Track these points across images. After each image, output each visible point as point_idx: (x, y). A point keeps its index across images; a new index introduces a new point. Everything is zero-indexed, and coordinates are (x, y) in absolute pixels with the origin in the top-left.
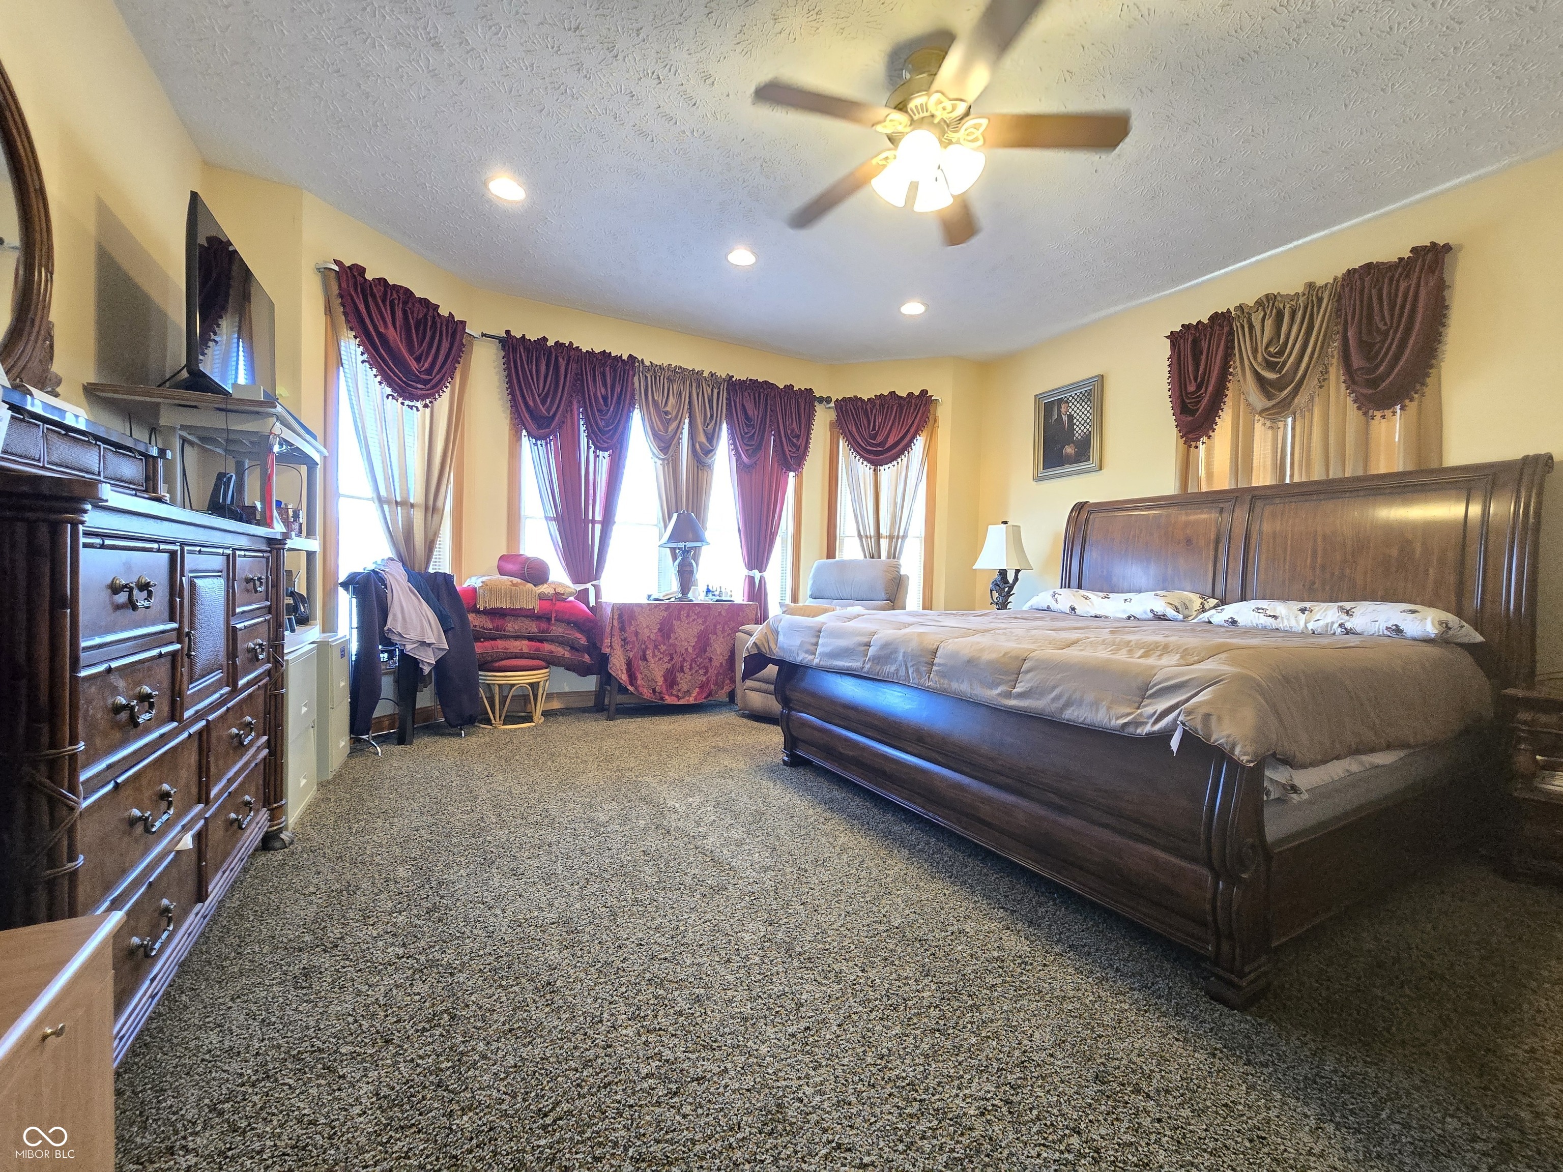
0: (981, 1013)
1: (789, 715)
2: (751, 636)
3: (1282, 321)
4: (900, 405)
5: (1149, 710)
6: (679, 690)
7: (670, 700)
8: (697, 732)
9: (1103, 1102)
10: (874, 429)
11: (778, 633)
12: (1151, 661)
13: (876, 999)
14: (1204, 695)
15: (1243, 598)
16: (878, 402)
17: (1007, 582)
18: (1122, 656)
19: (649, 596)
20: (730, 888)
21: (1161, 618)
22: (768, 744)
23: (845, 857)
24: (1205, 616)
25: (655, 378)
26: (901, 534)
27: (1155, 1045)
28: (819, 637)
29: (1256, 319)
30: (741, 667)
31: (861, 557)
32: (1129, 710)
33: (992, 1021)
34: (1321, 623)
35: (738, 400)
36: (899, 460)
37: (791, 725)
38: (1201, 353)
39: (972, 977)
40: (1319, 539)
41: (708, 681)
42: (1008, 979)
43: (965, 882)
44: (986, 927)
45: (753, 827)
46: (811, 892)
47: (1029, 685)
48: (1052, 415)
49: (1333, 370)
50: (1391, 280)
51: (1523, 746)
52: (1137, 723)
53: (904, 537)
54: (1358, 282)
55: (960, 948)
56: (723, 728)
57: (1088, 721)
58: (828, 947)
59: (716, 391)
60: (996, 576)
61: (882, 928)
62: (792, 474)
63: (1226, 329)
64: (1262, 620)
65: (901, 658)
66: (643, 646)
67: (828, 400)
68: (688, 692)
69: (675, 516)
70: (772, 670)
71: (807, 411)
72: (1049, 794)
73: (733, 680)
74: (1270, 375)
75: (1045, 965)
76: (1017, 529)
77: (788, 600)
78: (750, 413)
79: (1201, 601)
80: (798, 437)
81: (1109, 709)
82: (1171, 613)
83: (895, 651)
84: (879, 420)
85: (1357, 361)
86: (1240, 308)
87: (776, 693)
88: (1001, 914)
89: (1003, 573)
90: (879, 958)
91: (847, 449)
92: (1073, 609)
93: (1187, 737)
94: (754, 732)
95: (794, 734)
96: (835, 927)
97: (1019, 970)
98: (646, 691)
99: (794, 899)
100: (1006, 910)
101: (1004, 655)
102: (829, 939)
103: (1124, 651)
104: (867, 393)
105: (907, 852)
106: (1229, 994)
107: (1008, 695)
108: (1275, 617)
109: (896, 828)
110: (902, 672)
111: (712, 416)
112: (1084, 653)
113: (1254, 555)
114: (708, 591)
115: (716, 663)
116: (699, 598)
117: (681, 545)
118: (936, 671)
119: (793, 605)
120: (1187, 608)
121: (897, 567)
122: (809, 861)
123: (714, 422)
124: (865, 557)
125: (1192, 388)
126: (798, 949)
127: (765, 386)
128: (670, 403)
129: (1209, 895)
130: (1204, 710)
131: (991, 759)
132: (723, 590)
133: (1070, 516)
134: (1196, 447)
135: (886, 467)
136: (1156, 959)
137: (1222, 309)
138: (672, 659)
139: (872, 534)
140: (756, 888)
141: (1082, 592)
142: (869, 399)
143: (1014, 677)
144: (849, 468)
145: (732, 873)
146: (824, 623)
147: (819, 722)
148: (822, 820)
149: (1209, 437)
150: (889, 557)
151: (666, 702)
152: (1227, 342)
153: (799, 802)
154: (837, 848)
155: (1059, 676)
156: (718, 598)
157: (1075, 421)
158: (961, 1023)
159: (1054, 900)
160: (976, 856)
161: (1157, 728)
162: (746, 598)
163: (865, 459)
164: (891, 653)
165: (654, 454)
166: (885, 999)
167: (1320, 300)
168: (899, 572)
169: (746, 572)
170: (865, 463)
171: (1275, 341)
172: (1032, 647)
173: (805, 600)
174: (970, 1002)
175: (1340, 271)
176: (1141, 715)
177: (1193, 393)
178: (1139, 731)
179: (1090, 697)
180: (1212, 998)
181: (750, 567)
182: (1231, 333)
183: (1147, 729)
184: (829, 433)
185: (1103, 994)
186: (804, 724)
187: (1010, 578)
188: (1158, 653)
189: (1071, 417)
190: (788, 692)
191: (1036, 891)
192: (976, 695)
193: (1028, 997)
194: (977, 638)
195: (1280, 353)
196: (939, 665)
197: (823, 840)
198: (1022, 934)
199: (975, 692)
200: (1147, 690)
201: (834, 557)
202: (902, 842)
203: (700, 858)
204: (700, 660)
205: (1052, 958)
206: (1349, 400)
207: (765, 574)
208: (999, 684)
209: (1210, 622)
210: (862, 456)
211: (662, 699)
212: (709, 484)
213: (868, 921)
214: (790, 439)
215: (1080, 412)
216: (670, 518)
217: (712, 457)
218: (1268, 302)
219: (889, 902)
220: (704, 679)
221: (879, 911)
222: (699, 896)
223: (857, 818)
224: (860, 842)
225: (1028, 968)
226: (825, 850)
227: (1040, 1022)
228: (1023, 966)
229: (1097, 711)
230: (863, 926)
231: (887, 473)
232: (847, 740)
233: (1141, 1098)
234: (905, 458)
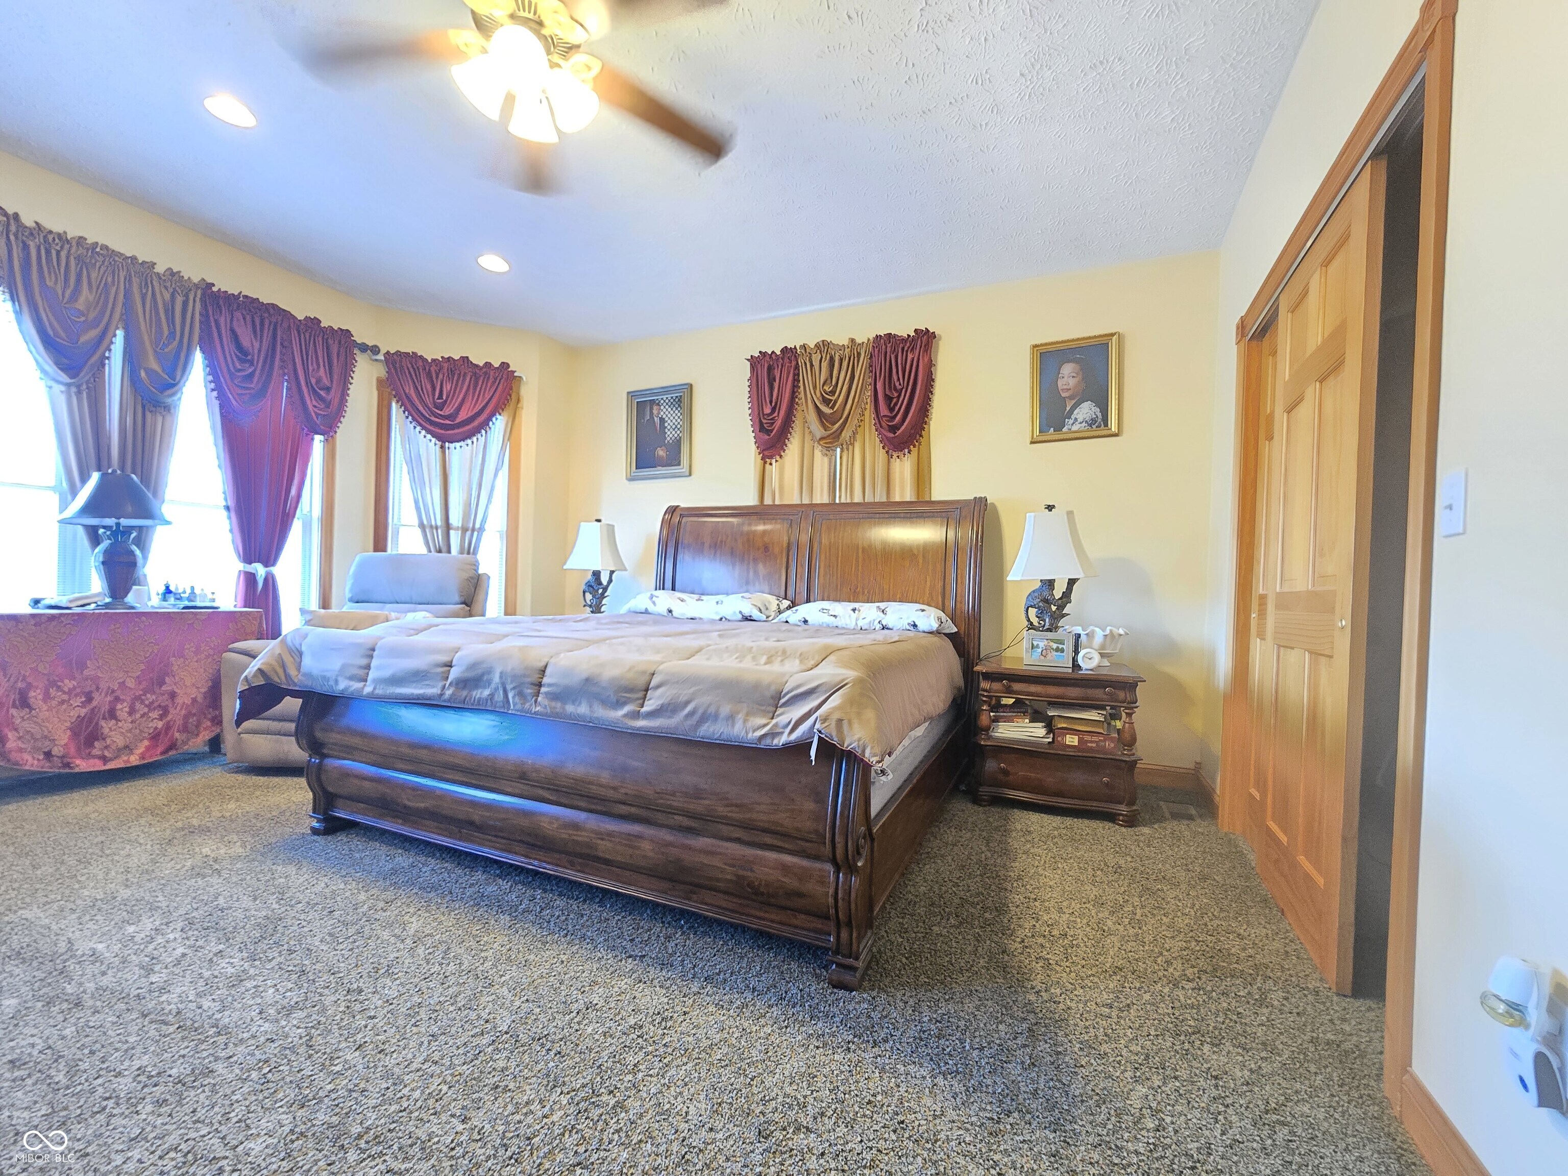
0: (626, 1112)
1: (320, 767)
2: (254, 657)
3: (833, 365)
4: (475, 374)
5: (783, 719)
6: (106, 747)
7: (83, 765)
8: (146, 809)
9: (771, 1163)
10: (440, 397)
11: (301, 654)
12: (776, 667)
13: (488, 1158)
14: (833, 700)
15: (808, 601)
16: (446, 365)
17: (601, 584)
18: (748, 664)
19: (36, 602)
20: (220, 1067)
21: (748, 619)
22: (284, 807)
23: (421, 951)
24: (783, 616)
25: (48, 252)
26: (477, 526)
27: (801, 1063)
28: (371, 657)
29: (816, 358)
30: (232, 706)
31: (424, 550)
32: (763, 721)
33: (641, 1116)
34: (866, 621)
35: (222, 321)
36: (475, 439)
37: (323, 777)
38: (775, 380)
39: (610, 1064)
40: (860, 551)
41: (168, 727)
42: (650, 1049)
43: (583, 937)
44: (616, 989)
45: (263, 946)
46: (371, 1023)
47: (660, 702)
48: (644, 415)
49: (867, 413)
50: (903, 349)
51: (984, 708)
52: (773, 734)
53: (481, 530)
54: (884, 347)
55: (589, 1030)
56: (200, 795)
57: (724, 737)
58: (405, 1105)
59: (179, 300)
60: (589, 577)
61: (486, 1040)
62: (318, 438)
63: (794, 363)
64: (826, 619)
65: (496, 679)
66: (20, 685)
67: (375, 350)
68: (128, 749)
69: (95, 477)
70: (291, 705)
71: (342, 358)
72: (676, 817)
73: (218, 721)
74: (826, 410)
75: (685, 1013)
76: (611, 529)
77: (314, 604)
78: (246, 342)
79: (777, 602)
80: (328, 389)
81: (745, 721)
82: (756, 614)
83: (489, 671)
84: (447, 387)
85: (884, 411)
86: (804, 347)
87: (297, 734)
88: (630, 964)
89: (597, 574)
90: (486, 1089)
91: (403, 416)
92: (670, 611)
93: (823, 744)
94: (258, 793)
95: (330, 789)
96: (414, 1066)
97: (661, 1032)
98: (26, 756)
99: (343, 1045)
100: (634, 957)
101: (630, 669)
102: (406, 1091)
103: (749, 658)
104: (432, 350)
105: (508, 918)
106: (848, 978)
107: (636, 715)
108: (835, 616)
109: (490, 889)
110: (499, 696)
111: (172, 334)
112: (710, 663)
113: (816, 564)
114: (168, 591)
115: (183, 699)
116: (150, 604)
117: (111, 522)
118: (546, 693)
119: (322, 611)
120: (767, 609)
121: (476, 565)
122: (365, 974)
123: (176, 343)
124: (430, 551)
125: (767, 410)
126: (356, 1129)
127: (272, 311)
128: (82, 299)
129: (831, 891)
130: (836, 716)
131: (615, 789)
132: (197, 591)
133: (663, 519)
134: (771, 464)
135: (458, 445)
136: (783, 961)
137: (790, 345)
138: (90, 699)
139: (439, 523)
140: (272, 1048)
141: (678, 594)
142: (434, 360)
143: (641, 694)
144: (407, 440)
145: (222, 1039)
146: (381, 638)
147: (372, 770)
148: (381, 904)
149: (781, 457)
150: (461, 552)
151: (77, 770)
152: (794, 375)
153: (342, 886)
154: (408, 941)
155: (693, 689)
156: (187, 603)
157: (666, 424)
158: (605, 1137)
159: (682, 927)
160: (592, 899)
161: (794, 737)
162: (240, 601)
163: (429, 432)
164: (483, 675)
165: (43, 371)
166: (501, 1152)
167: (859, 354)
168: (476, 570)
169: (241, 566)
170: (429, 436)
171: (829, 381)
172: (658, 658)
173: (341, 605)
174: (612, 1102)
175: (872, 336)
176: (776, 725)
177: (769, 415)
178: (775, 742)
179: (725, 710)
180: (834, 987)
181: (248, 558)
182: (797, 367)
183: (783, 740)
184: (375, 393)
185: (746, 1025)
186: (346, 775)
187: (604, 580)
188: (780, 659)
189: (662, 420)
190: (319, 735)
191: (663, 922)
192: (597, 718)
193: (675, 1063)
194: (591, 651)
195: (833, 393)
196: (549, 685)
197: (385, 935)
198: (656, 982)
199: (595, 715)
200: (780, 699)
201: (385, 550)
202: (500, 905)
203: (152, 1033)
204: (150, 697)
205: (691, 1001)
206: (878, 440)
207: (276, 570)
208: (624, 704)
209: (787, 622)
210: (423, 428)
211: (67, 765)
212: (166, 436)
213: (463, 1039)
214: (315, 392)
215: (671, 416)
216: (84, 479)
217: (174, 394)
218: (823, 346)
219: (491, 998)
220: (160, 724)
221: (479, 1017)
222: (149, 1108)
223: (434, 888)
224: (441, 923)
225: (669, 1024)
226: (390, 948)
227: (692, 1090)
228: (664, 1023)
229: (733, 726)
230: (458, 1048)
231: (459, 452)
232: (416, 788)
233: (802, 1136)
234: (480, 439)
